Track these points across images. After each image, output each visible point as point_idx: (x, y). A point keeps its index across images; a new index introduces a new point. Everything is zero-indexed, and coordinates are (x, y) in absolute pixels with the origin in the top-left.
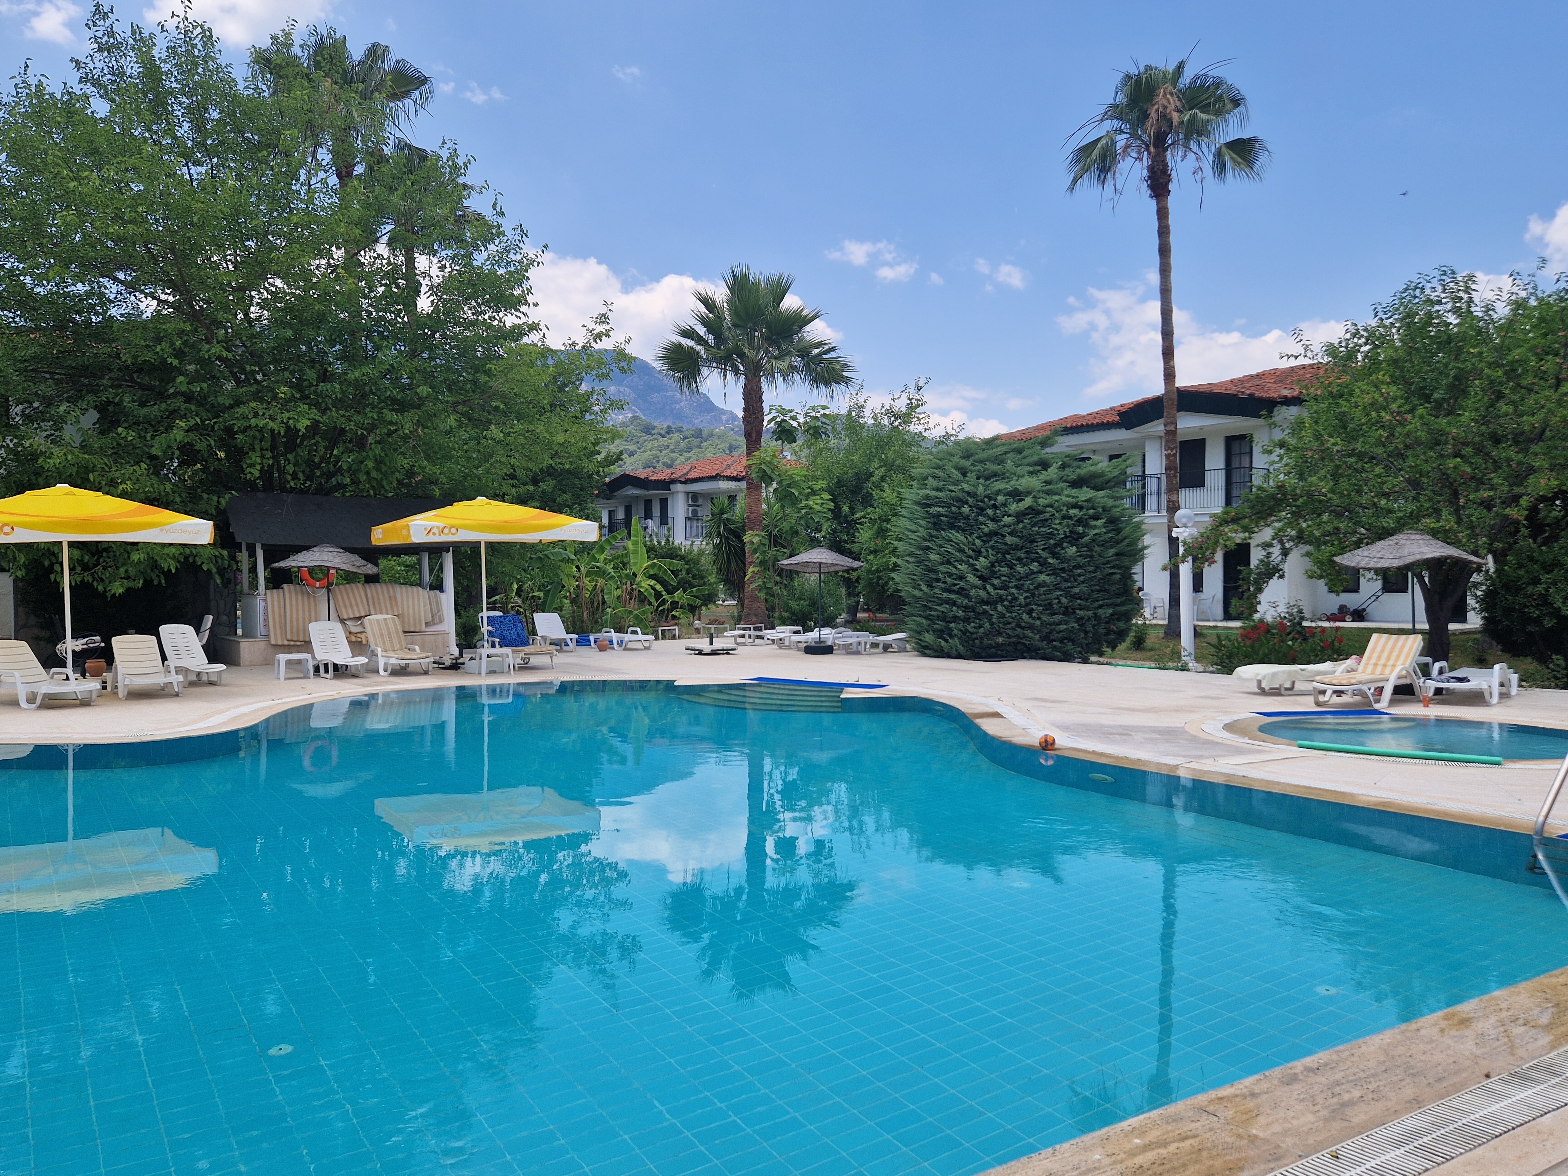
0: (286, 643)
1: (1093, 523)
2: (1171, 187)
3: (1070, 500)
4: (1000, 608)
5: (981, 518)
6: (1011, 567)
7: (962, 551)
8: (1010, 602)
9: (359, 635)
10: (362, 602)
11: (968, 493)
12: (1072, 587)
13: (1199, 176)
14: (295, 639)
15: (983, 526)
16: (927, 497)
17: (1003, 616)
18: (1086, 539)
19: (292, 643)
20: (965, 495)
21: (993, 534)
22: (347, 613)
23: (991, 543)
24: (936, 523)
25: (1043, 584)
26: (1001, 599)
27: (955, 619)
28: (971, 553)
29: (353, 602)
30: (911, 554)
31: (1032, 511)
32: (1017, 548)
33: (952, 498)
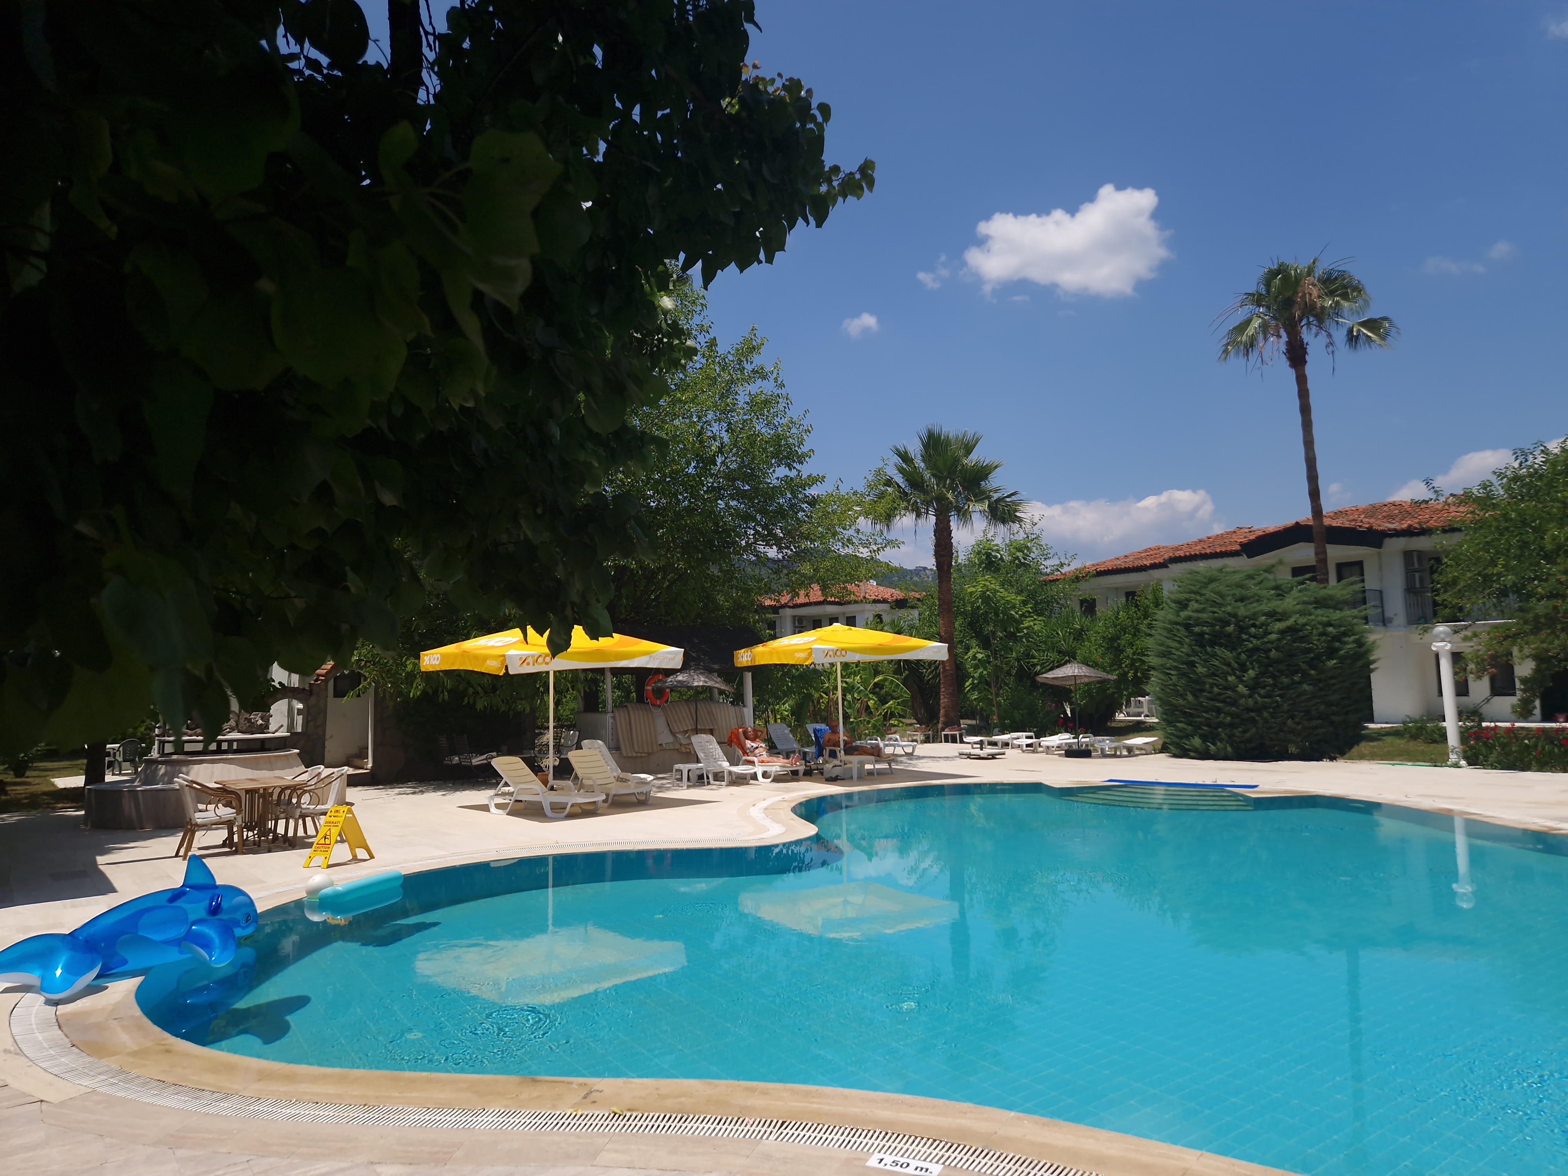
0: (634, 755)
1: (1346, 639)
2: (1307, 358)
3: (1325, 619)
4: (1265, 714)
5: (1244, 636)
6: (1274, 677)
7: (1229, 665)
8: (1274, 708)
9: (687, 746)
10: (688, 717)
11: (1229, 614)
12: (1326, 695)
13: (1330, 349)
14: (641, 751)
15: (1247, 643)
16: (1190, 618)
17: (1266, 721)
18: (1342, 652)
19: (639, 755)
20: (1227, 616)
21: (1256, 649)
22: (678, 728)
23: (1255, 657)
24: (1200, 640)
25: (1305, 692)
26: (1265, 707)
27: (1221, 725)
28: (1236, 665)
29: (681, 718)
30: (1176, 668)
31: (1291, 630)
32: (1279, 661)
33: (1215, 619)
